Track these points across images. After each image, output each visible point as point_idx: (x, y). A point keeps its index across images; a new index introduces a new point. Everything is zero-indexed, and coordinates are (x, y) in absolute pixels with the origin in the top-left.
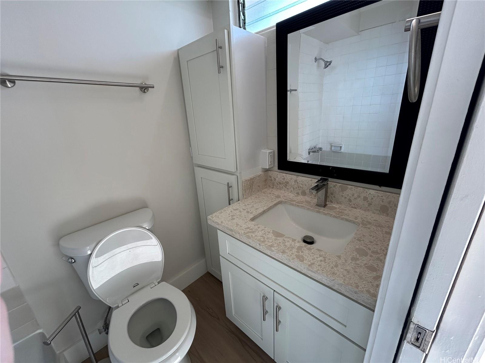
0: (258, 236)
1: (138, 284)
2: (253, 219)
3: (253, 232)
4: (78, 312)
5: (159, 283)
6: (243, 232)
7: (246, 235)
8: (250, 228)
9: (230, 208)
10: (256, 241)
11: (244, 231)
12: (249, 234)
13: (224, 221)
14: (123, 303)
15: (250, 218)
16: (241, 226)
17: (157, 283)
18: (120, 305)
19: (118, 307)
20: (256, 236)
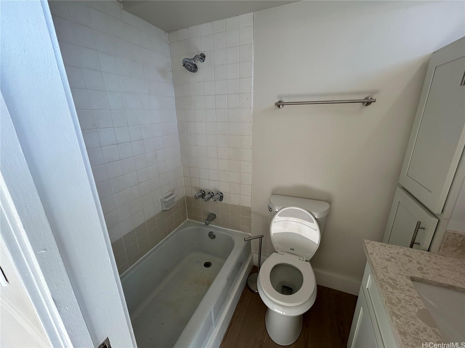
0: (394, 296)
1: (294, 250)
2: (413, 279)
3: (393, 287)
4: (261, 238)
5: (306, 261)
6: (382, 277)
7: (381, 282)
8: (396, 282)
9: (402, 250)
10: (385, 295)
11: (384, 278)
12: (386, 285)
13: (375, 254)
14: (281, 253)
15: (412, 275)
16: (387, 272)
17: (305, 260)
18: (278, 253)
19: (277, 252)
20: (392, 293)
